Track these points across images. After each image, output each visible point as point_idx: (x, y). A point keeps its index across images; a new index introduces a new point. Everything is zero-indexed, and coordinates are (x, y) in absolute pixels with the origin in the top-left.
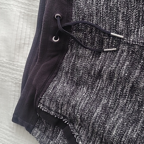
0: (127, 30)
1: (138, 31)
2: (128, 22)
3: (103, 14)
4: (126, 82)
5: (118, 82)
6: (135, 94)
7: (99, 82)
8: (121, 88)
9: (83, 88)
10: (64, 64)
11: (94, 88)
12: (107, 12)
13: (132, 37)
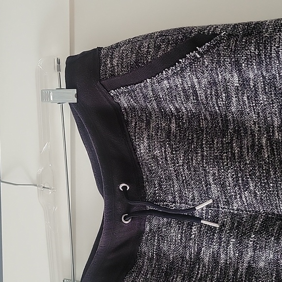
0: (226, 196)
1: (241, 197)
2: (223, 186)
3: (185, 177)
4: (239, 263)
5: (227, 263)
6: (255, 277)
7: (199, 267)
8: (233, 272)
9: (176, 278)
10: (144, 249)
11: (193, 276)
12: (190, 173)
13: (235, 204)
